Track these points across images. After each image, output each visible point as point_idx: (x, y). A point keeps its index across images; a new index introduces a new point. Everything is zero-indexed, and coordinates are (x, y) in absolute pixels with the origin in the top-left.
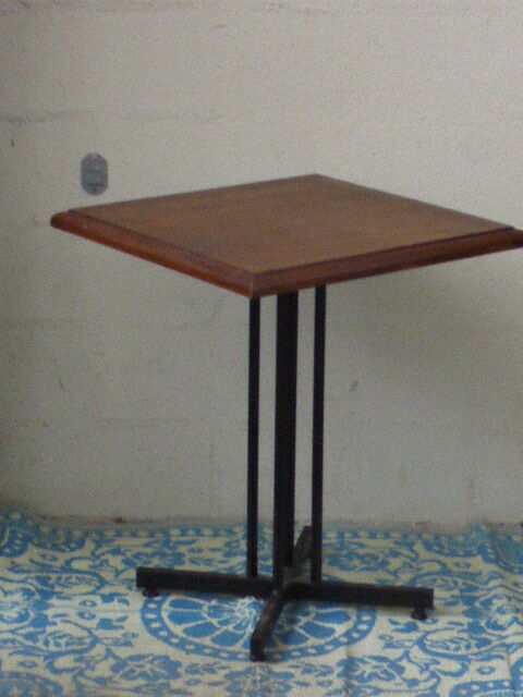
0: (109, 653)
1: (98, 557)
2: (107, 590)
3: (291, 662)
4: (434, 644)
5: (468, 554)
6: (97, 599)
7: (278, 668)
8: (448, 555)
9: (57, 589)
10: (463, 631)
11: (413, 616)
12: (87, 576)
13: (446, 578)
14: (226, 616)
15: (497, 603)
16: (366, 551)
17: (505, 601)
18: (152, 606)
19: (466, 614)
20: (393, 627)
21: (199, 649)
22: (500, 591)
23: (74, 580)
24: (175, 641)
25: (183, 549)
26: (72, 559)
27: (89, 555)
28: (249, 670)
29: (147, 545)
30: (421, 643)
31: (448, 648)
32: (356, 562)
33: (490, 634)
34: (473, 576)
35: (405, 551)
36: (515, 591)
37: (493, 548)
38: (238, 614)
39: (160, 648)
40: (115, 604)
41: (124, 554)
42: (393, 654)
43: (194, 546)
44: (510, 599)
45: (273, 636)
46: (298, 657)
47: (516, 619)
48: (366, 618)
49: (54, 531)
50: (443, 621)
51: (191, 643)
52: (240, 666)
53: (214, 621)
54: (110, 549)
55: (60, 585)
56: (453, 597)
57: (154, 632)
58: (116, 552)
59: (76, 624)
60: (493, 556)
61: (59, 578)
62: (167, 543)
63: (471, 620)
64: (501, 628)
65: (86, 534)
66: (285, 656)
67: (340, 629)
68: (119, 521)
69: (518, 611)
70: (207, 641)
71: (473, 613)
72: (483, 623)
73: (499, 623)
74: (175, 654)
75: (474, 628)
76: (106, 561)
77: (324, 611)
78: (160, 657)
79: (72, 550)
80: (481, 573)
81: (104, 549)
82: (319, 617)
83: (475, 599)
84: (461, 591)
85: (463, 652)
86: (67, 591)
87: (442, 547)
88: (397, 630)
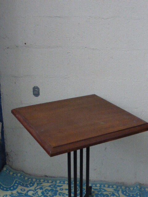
1: (36, 190)
8: (127, 196)
16: (106, 193)
25: (58, 189)
26: (28, 192)
29: (50, 186)
35: (116, 194)
37: (140, 196)
41: (43, 189)
43: (61, 187)
65: (36, 181)
79: (31, 186)
81: (39, 187)
87: (127, 193)
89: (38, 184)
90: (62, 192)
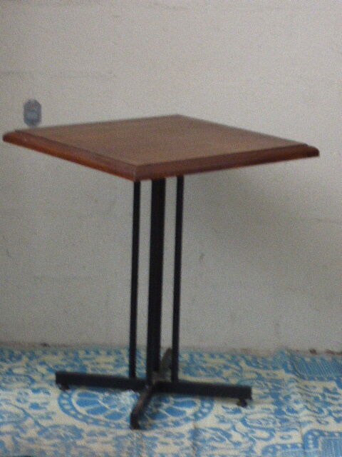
0: (37, 423)
2: (35, 386)
3: (157, 430)
4: (252, 421)
5: (275, 368)
6: (29, 392)
7: (147, 434)
8: (262, 369)
9: (3, 385)
10: (271, 413)
11: (238, 404)
12: (23, 378)
13: (259, 382)
14: (114, 402)
15: (294, 397)
16: (208, 365)
17: (299, 396)
18: (65, 396)
19: (273, 403)
20: (225, 410)
21: (96, 422)
22: (296, 390)
23: (14, 380)
24: (80, 417)
27: (24, 365)
28: (129, 435)
30: (243, 421)
31: (261, 424)
32: (201, 372)
33: (289, 416)
34: (278, 381)
35: (233, 366)
36: (305, 390)
37: (292, 364)
38: (122, 401)
39: (70, 421)
40: (41, 395)
41: (48, 365)
42: (224, 427)
44: (301, 394)
45: (145, 415)
46: (161, 428)
47: (306, 407)
48: (207, 405)
50: (257, 408)
51: (91, 418)
52: (123, 432)
53: (107, 406)
54: (38, 361)
55: (5, 382)
56: (265, 393)
57: (66, 412)
58: (43, 363)
59: (16, 406)
60: (292, 370)
61: (4, 379)
62: (76, 359)
63: (276, 407)
64: (297, 412)
66: (153, 427)
67: (189, 411)
68: (45, 345)
69: (307, 401)
70: (101, 417)
71: (278, 403)
72: (284, 409)
73: (295, 409)
74: (79, 424)
75: (278, 412)
76: (36, 369)
77: (180, 400)
78: (69, 427)
79: (14, 362)
80: (283, 379)
81: (35, 361)
82: (176, 404)
83: (279, 394)
84: (270, 390)
85: (271, 426)
86: (9, 386)
87: (258, 364)
88: (228, 413)
89: (30, 358)
90: (98, 366)
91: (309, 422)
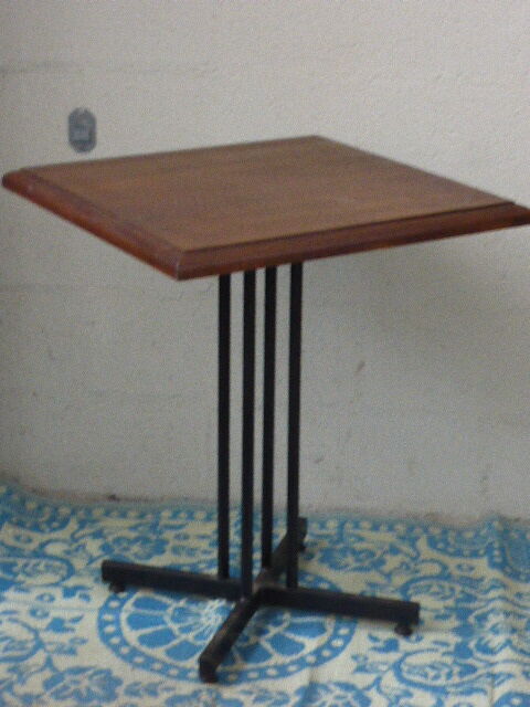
0: (49, 663)
1: (76, 540)
2: (71, 582)
3: (245, 686)
4: (412, 668)
5: (475, 554)
6: (58, 593)
7: (228, 693)
8: (451, 555)
9: (21, 577)
10: (448, 653)
11: (396, 630)
12: (58, 563)
13: (443, 583)
14: (190, 621)
15: (493, 620)
16: (363, 546)
17: (501, 617)
18: (114, 604)
19: (457, 631)
20: (371, 644)
21: (149, 663)
22: (499, 604)
23: (41, 567)
24: (125, 650)
25: (169, 535)
26: (43, 545)
27: (68, 537)
28: (195, 694)
29: (134, 528)
30: (397, 668)
31: (426, 676)
32: (350, 559)
33: (479, 659)
34: (474, 582)
35: (405, 548)
36: (515, 604)
37: (502, 549)
38: (203, 620)
39: (104, 659)
40: (75, 601)
41: (105, 538)
42: (361, 680)
43: (181, 531)
44: (507, 614)
45: (233, 648)
46: (255, 679)
47: (509, 642)
48: (344, 631)
49: (40, 508)
50: (428, 639)
51: (142, 654)
52: (186, 688)
53: (175, 627)
54: (92, 530)
55: (24, 572)
56: (446, 608)
57: (105, 638)
58: (98, 535)
59: (25, 625)
60: (498, 560)
61: (26, 565)
62: (154, 527)
63: (459, 640)
65: (74, 512)
66: (241, 677)
67: (311, 644)
68: (113, 498)
69: (514, 630)
70: (159, 652)
71: (464, 630)
72: (472, 645)
73: (491, 645)
74: (119, 668)
75: (461, 651)
76: (83, 546)
77: (300, 620)
78: (101, 672)
79: (53, 530)
80: (482, 579)
81: (87, 531)
82: (293, 628)
83: (470, 612)
84: (457, 601)
85: (441, 682)
86: (29, 581)
87: (448, 544)
88: (375, 649)
89: (82, 524)
90: (184, 543)
91: (510, 676)
